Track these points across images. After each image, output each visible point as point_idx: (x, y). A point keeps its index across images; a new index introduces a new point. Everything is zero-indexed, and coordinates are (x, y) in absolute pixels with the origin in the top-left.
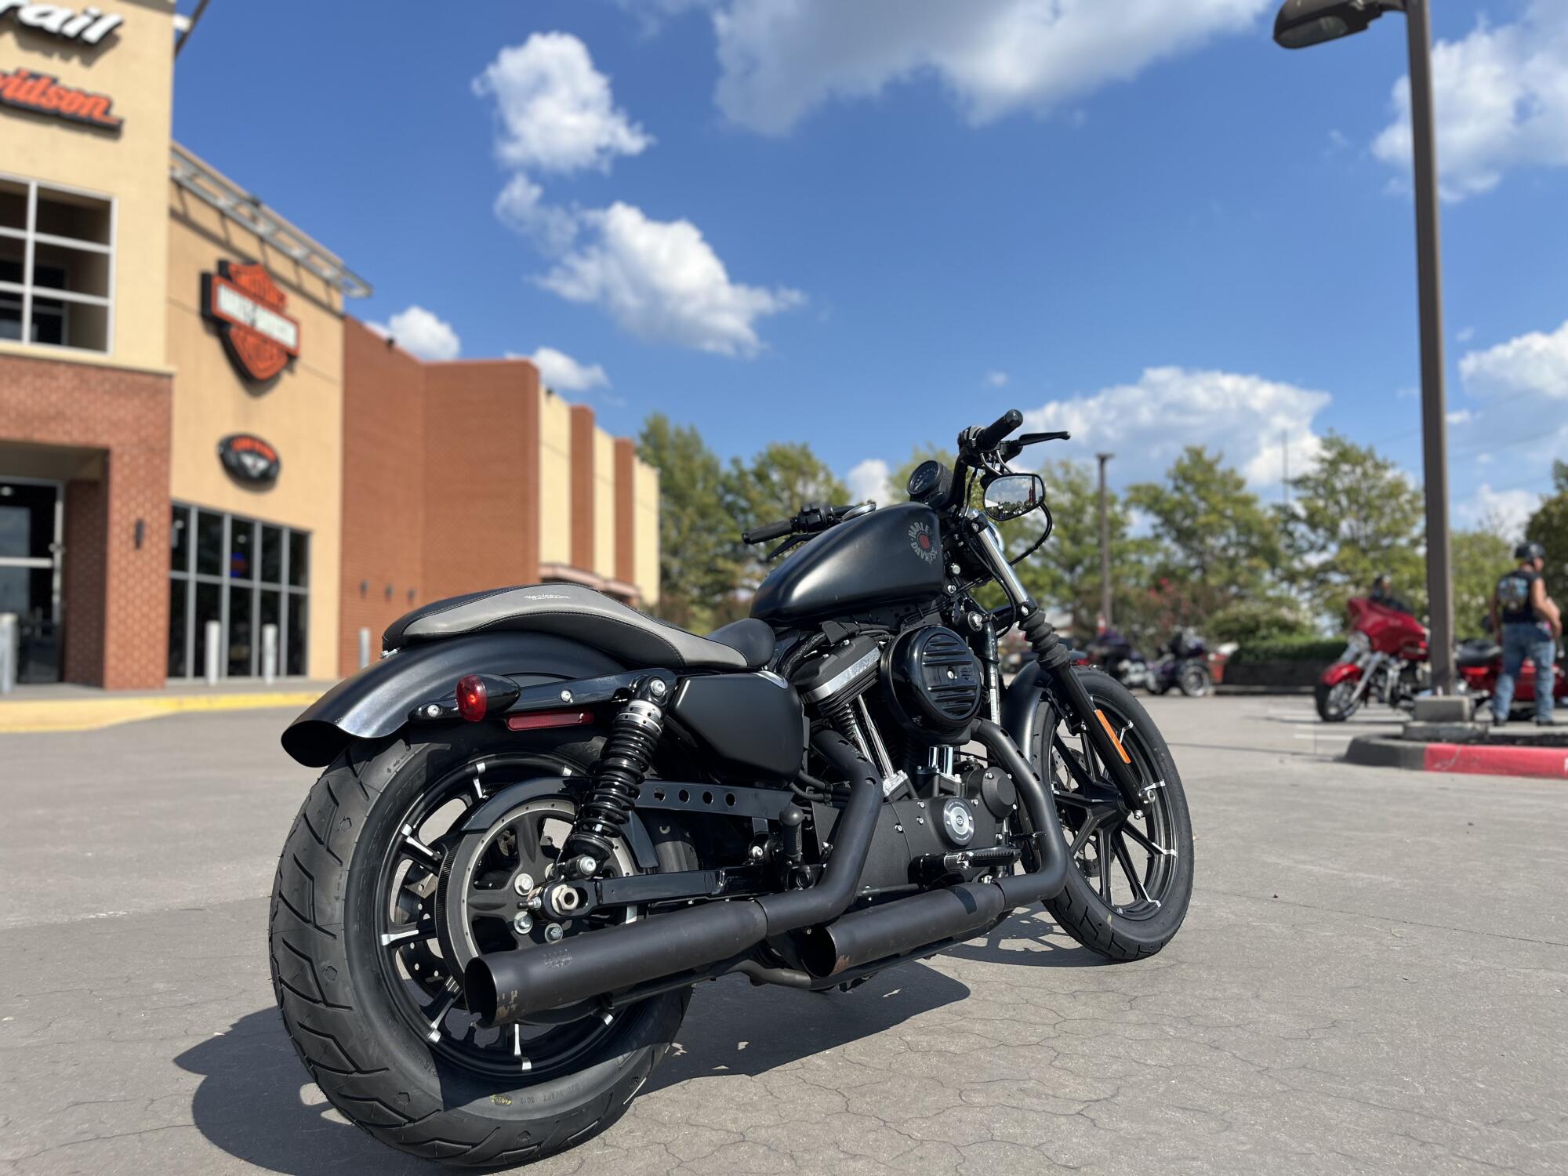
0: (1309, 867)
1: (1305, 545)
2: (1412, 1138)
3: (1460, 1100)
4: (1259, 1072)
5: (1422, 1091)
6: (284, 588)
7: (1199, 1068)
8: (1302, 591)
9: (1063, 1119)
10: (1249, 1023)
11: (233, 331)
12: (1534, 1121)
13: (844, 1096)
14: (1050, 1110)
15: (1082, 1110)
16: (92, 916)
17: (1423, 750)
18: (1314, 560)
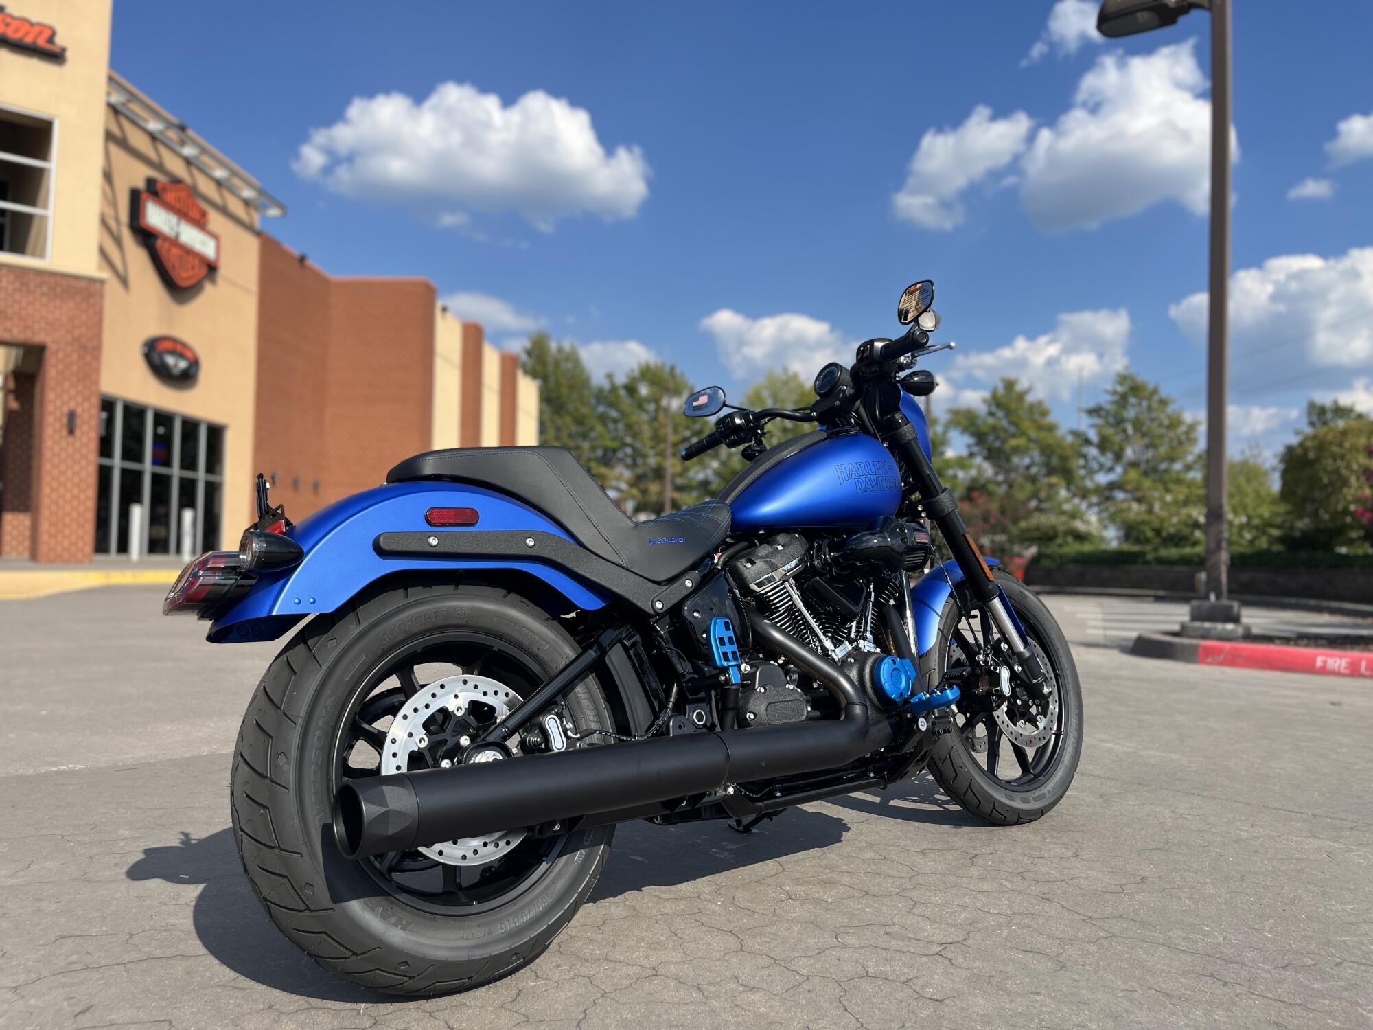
0: (1109, 745)
1: (1095, 466)
2: (1216, 978)
3: (1252, 947)
4: (1084, 920)
5: (1221, 939)
6: (201, 475)
7: (1035, 917)
8: (1090, 505)
9: (925, 959)
10: (1072, 879)
11: (159, 243)
12: (1314, 965)
13: (738, 937)
14: (913, 951)
15: (940, 951)
16: (54, 769)
17: (1197, 647)
18: (1102, 479)
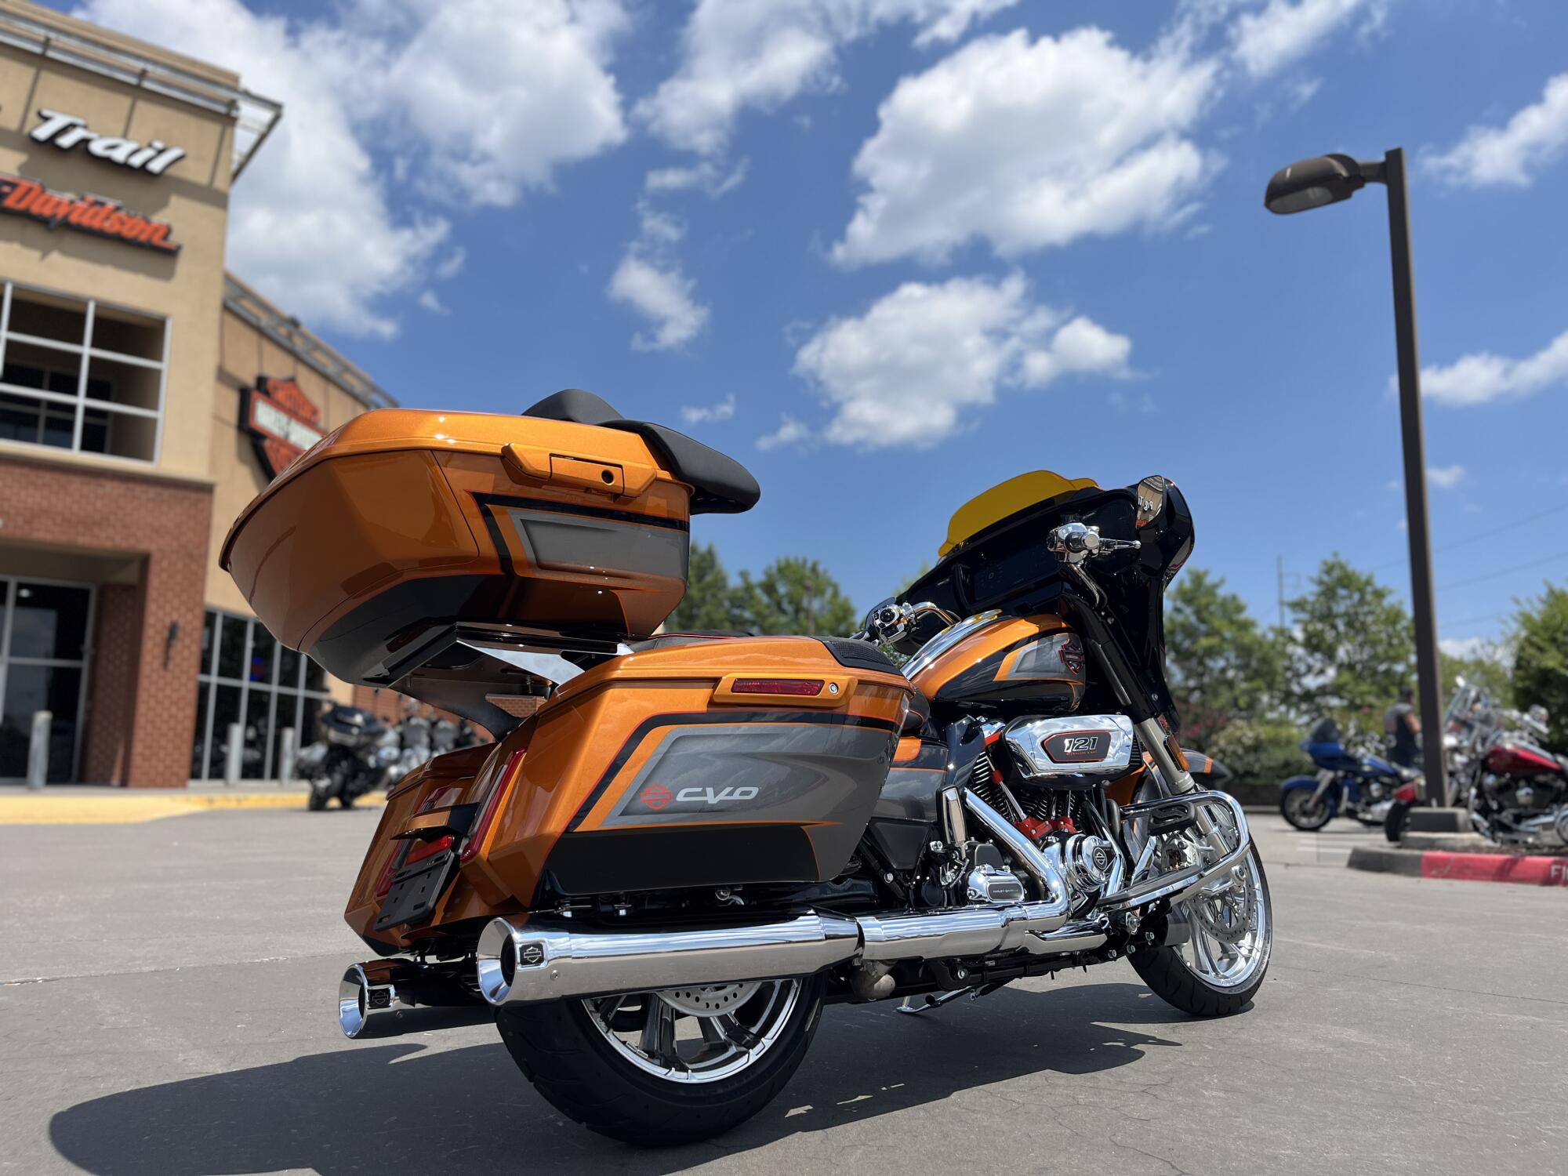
0: (1316, 945)
1: (1302, 668)
6: (301, 692)
11: (267, 444)
17: (1419, 858)
18: (1311, 682)
